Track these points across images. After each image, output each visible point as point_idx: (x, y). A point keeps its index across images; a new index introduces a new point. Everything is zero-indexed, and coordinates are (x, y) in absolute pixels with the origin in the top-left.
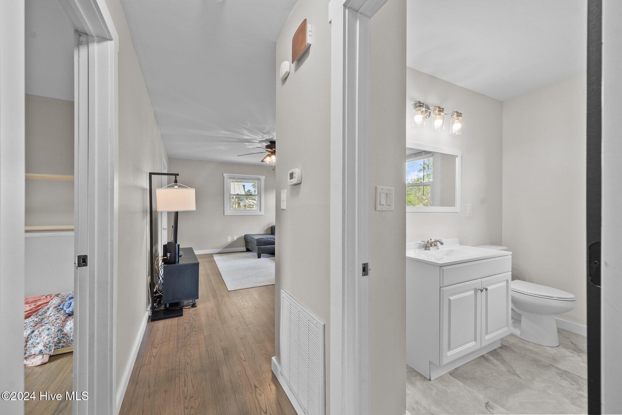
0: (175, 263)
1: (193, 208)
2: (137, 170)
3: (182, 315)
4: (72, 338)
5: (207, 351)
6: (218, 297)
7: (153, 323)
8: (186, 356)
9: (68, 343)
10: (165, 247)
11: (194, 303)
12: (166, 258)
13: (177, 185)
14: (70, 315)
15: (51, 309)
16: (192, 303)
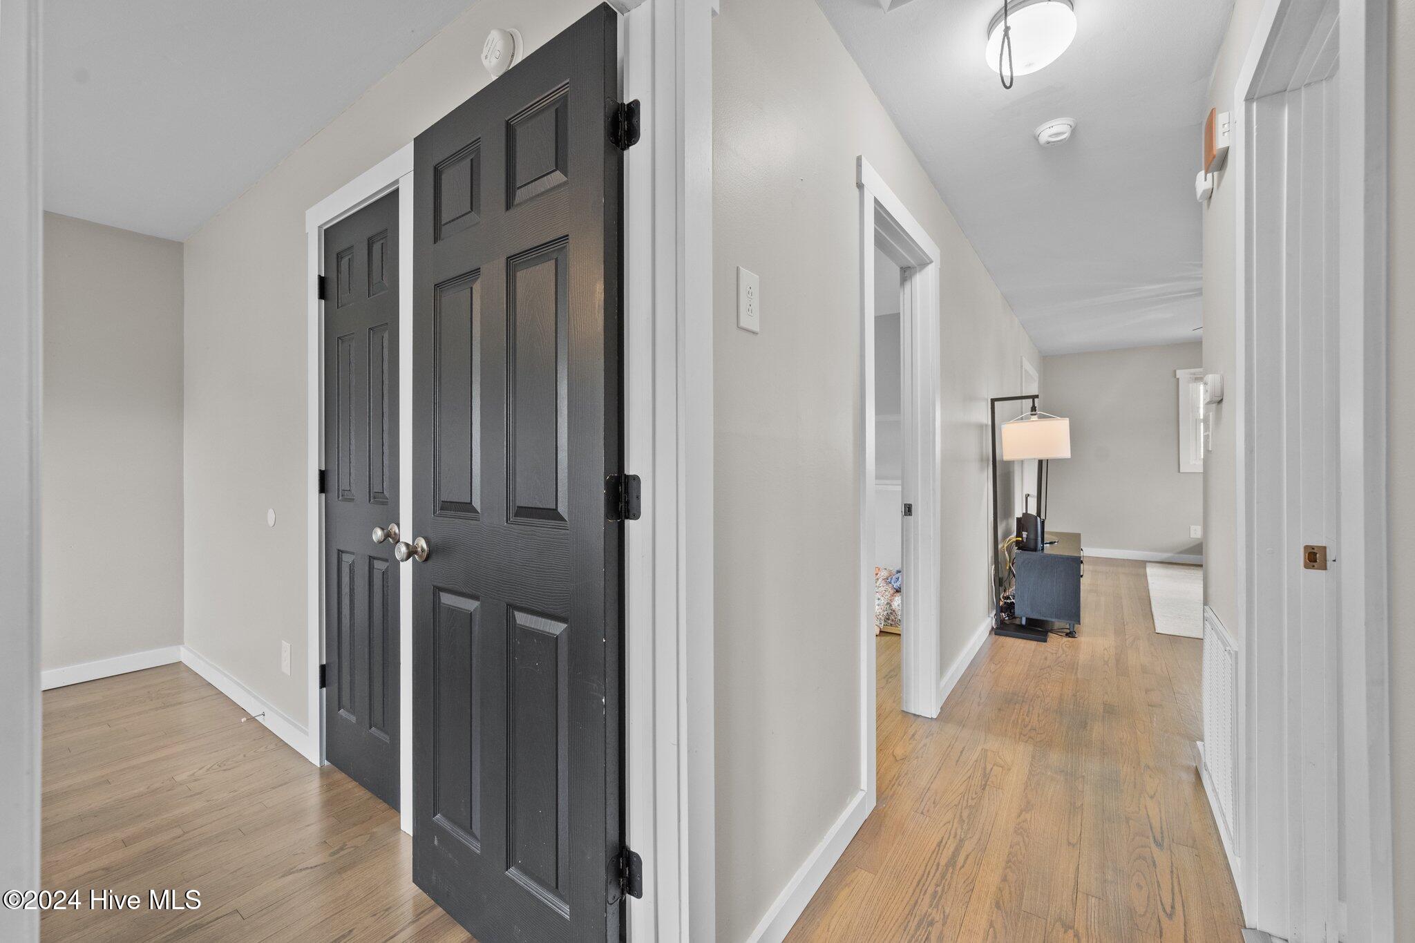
0: (1035, 550)
1: (1065, 453)
2: (969, 398)
3: (1045, 641)
4: (899, 618)
5: (1074, 695)
6: (1127, 637)
7: (997, 637)
8: (1039, 688)
9: (897, 623)
10: (1019, 520)
11: (1071, 630)
12: (1020, 539)
13: (1035, 415)
14: (898, 591)
15: (880, 580)
16: (1068, 631)
